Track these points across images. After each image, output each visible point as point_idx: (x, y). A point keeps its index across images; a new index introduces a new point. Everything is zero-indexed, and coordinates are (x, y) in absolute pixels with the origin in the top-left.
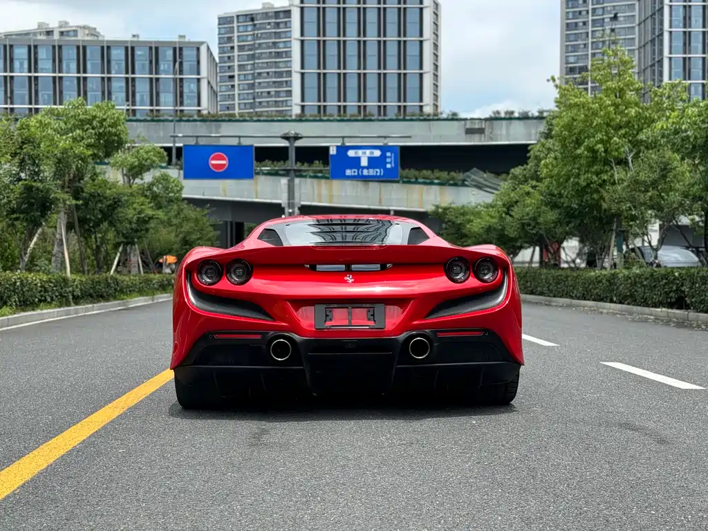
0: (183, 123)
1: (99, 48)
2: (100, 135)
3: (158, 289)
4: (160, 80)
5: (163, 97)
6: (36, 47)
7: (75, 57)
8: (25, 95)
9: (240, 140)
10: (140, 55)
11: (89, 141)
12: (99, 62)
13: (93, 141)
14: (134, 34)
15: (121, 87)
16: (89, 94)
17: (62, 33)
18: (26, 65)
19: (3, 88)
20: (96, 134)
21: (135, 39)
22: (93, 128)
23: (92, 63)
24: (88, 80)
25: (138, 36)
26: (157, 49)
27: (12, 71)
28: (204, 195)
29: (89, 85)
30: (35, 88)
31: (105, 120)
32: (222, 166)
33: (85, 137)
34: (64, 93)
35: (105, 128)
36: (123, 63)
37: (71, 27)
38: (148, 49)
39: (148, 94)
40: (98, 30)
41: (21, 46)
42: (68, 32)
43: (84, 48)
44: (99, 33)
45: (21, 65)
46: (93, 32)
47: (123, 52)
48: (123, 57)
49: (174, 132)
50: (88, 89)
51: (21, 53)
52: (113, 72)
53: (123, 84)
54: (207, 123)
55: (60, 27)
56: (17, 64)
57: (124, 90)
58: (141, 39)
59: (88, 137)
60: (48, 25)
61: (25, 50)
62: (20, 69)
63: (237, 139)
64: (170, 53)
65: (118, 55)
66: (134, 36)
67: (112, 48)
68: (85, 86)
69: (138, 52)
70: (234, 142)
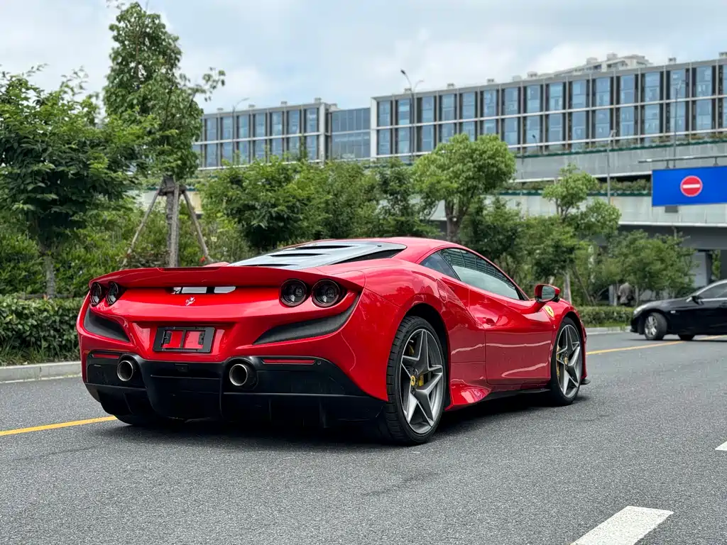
0: (691, 147)
1: (633, 77)
2: (480, 168)
3: (591, 322)
4: (698, 103)
5: (699, 121)
6: (570, 83)
7: (609, 89)
8: (559, 131)
9: (716, 161)
10: (675, 79)
11: (467, 174)
12: (633, 91)
13: (471, 174)
14: (671, 57)
15: (655, 114)
16: (622, 125)
17: (609, 66)
18: (561, 102)
19: (539, 127)
20: (475, 167)
21: (672, 63)
22: (473, 162)
23: (625, 93)
24: (621, 111)
25: (675, 59)
26: (694, 70)
27: (547, 109)
28: (706, 222)
29: (622, 116)
30: (569, 123)
31: (485, 152)
32: (695, 190)
33: (465, 170)
34: (597, 125)
35: (485, 160)
36: (658, 90)
37: (620, 59)
38: (684, 71)
39: (684, 118)
40: (646, 58)
41: (556, 84)
42: (616, 64)
43: (618, 78)
44: (647, 61)
45: (557, 102)
46: (641, 61)
47: (658, 77)
48: (658, 83)
49: (675, 156)
50: (621, 120)
51: (556, 91)
52: (647, 99)
53: (658, 111)
54: (718, 144)
55: (609, 60)
56: (552, 102)
57: (658, 117)
58: (679, 61)
59: (468, 170)
60: (596, 59)
61: (560, 88)
62: (555, 107)
63: (714, 159)
64: (709, 73)
65: (652, 81)
66: (671, 60)
67: (646, 75)
68: (618, 117)
69: (673, 76)
70: (711, 163)
